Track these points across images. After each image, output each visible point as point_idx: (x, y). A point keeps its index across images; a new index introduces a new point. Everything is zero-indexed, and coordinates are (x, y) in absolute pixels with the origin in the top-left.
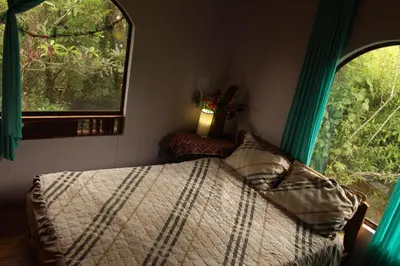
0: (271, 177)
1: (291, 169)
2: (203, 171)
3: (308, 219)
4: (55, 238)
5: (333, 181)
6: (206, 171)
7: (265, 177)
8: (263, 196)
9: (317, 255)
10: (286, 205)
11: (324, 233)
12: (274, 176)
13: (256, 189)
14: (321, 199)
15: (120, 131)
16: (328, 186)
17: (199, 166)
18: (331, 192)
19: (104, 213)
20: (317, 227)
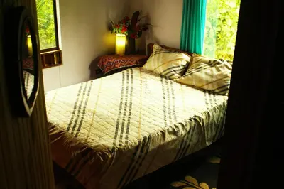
0: (179, 68)
1: (191, 60)
2: (130, 76)
3: (210, 88)
4: (55, 126)
5: (222, 60)
6: (132, 76)
7: (175, 69)
8: (177, 82)
9: (220, 106)
10: (194, 83)
11: (222, 93)
12: (181, 67)
13: (170, 79)
14: (216, 73)
15: (60, 62)
16: (219, 63)
17: (126, 75)
18: (221, 67)
19: (77, 109)
20: (217, 91)
